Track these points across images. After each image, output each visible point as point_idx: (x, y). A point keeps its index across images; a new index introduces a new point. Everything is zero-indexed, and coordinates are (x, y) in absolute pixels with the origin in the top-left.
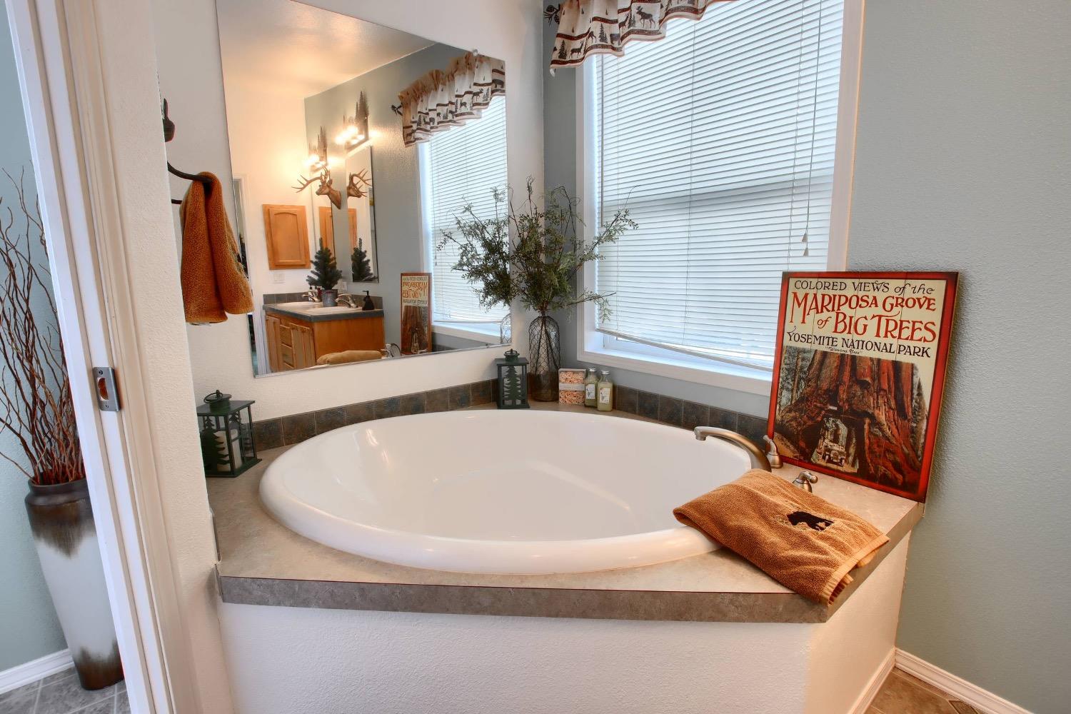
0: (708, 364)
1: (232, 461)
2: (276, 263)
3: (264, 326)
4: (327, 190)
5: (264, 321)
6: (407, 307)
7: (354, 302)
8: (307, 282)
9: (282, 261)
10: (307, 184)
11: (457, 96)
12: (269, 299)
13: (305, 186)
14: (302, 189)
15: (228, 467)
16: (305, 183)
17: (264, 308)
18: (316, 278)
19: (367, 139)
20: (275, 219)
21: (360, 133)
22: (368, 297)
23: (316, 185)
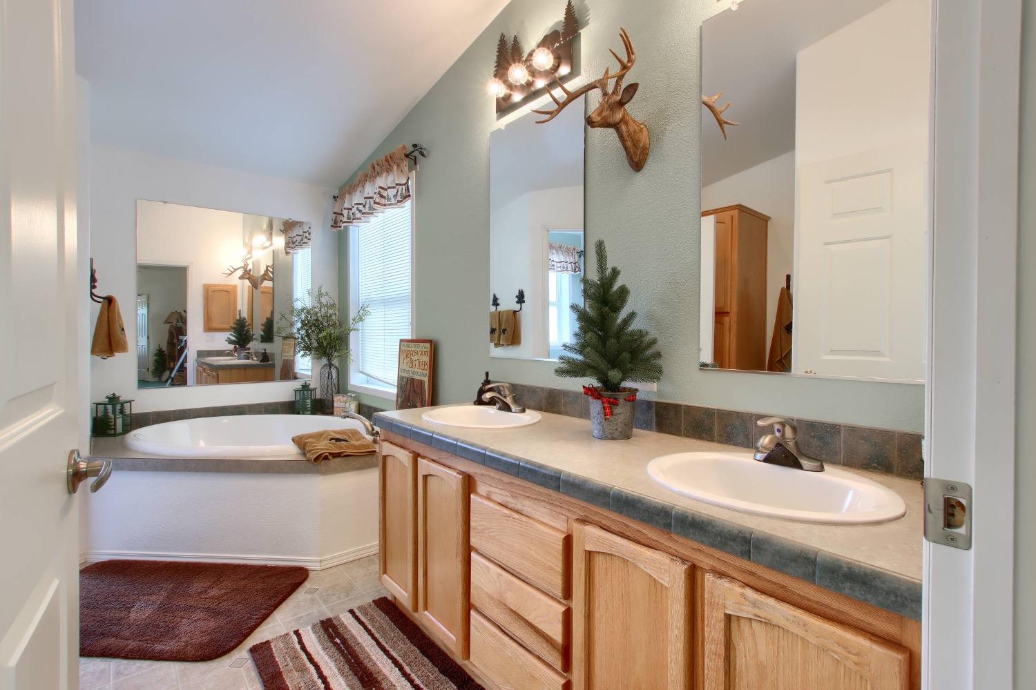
0: (387, 387)
1: (115, 429)
2: (209, 328)
3: (195, 374)
4: (247, 276)
5: (195, 371)
6: (284, 360)
7: (256, 357)
8: (227, 342)
9: (214, 325)
10: (234, 271)
11: (304, 232)
12: (201, 354)
13: (232, 272)
14: (230, 274)
15: (113, 432)
16: (233, 270)
17: (196, 361)
18: (234, 338)
19: (271, 245)
20: (211, 293)
21: (268, 240)
22: (265, 353)
23: (240, 273)
